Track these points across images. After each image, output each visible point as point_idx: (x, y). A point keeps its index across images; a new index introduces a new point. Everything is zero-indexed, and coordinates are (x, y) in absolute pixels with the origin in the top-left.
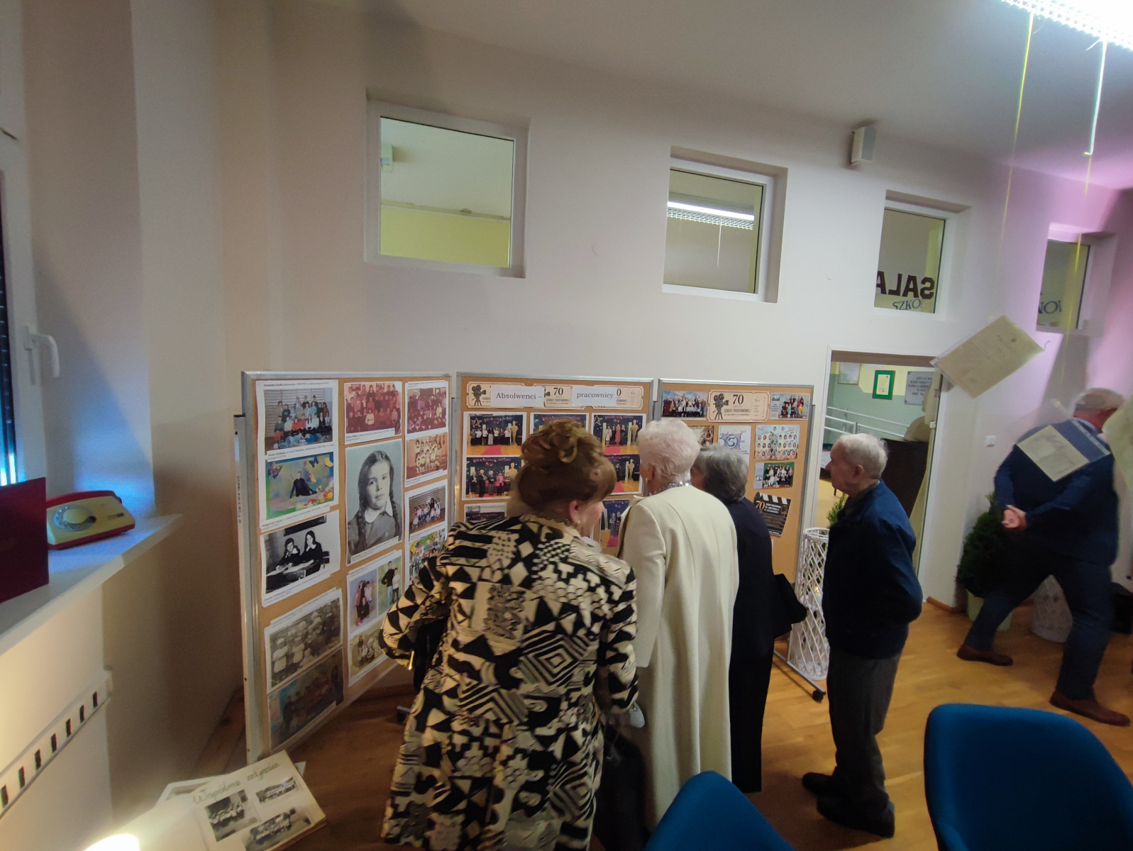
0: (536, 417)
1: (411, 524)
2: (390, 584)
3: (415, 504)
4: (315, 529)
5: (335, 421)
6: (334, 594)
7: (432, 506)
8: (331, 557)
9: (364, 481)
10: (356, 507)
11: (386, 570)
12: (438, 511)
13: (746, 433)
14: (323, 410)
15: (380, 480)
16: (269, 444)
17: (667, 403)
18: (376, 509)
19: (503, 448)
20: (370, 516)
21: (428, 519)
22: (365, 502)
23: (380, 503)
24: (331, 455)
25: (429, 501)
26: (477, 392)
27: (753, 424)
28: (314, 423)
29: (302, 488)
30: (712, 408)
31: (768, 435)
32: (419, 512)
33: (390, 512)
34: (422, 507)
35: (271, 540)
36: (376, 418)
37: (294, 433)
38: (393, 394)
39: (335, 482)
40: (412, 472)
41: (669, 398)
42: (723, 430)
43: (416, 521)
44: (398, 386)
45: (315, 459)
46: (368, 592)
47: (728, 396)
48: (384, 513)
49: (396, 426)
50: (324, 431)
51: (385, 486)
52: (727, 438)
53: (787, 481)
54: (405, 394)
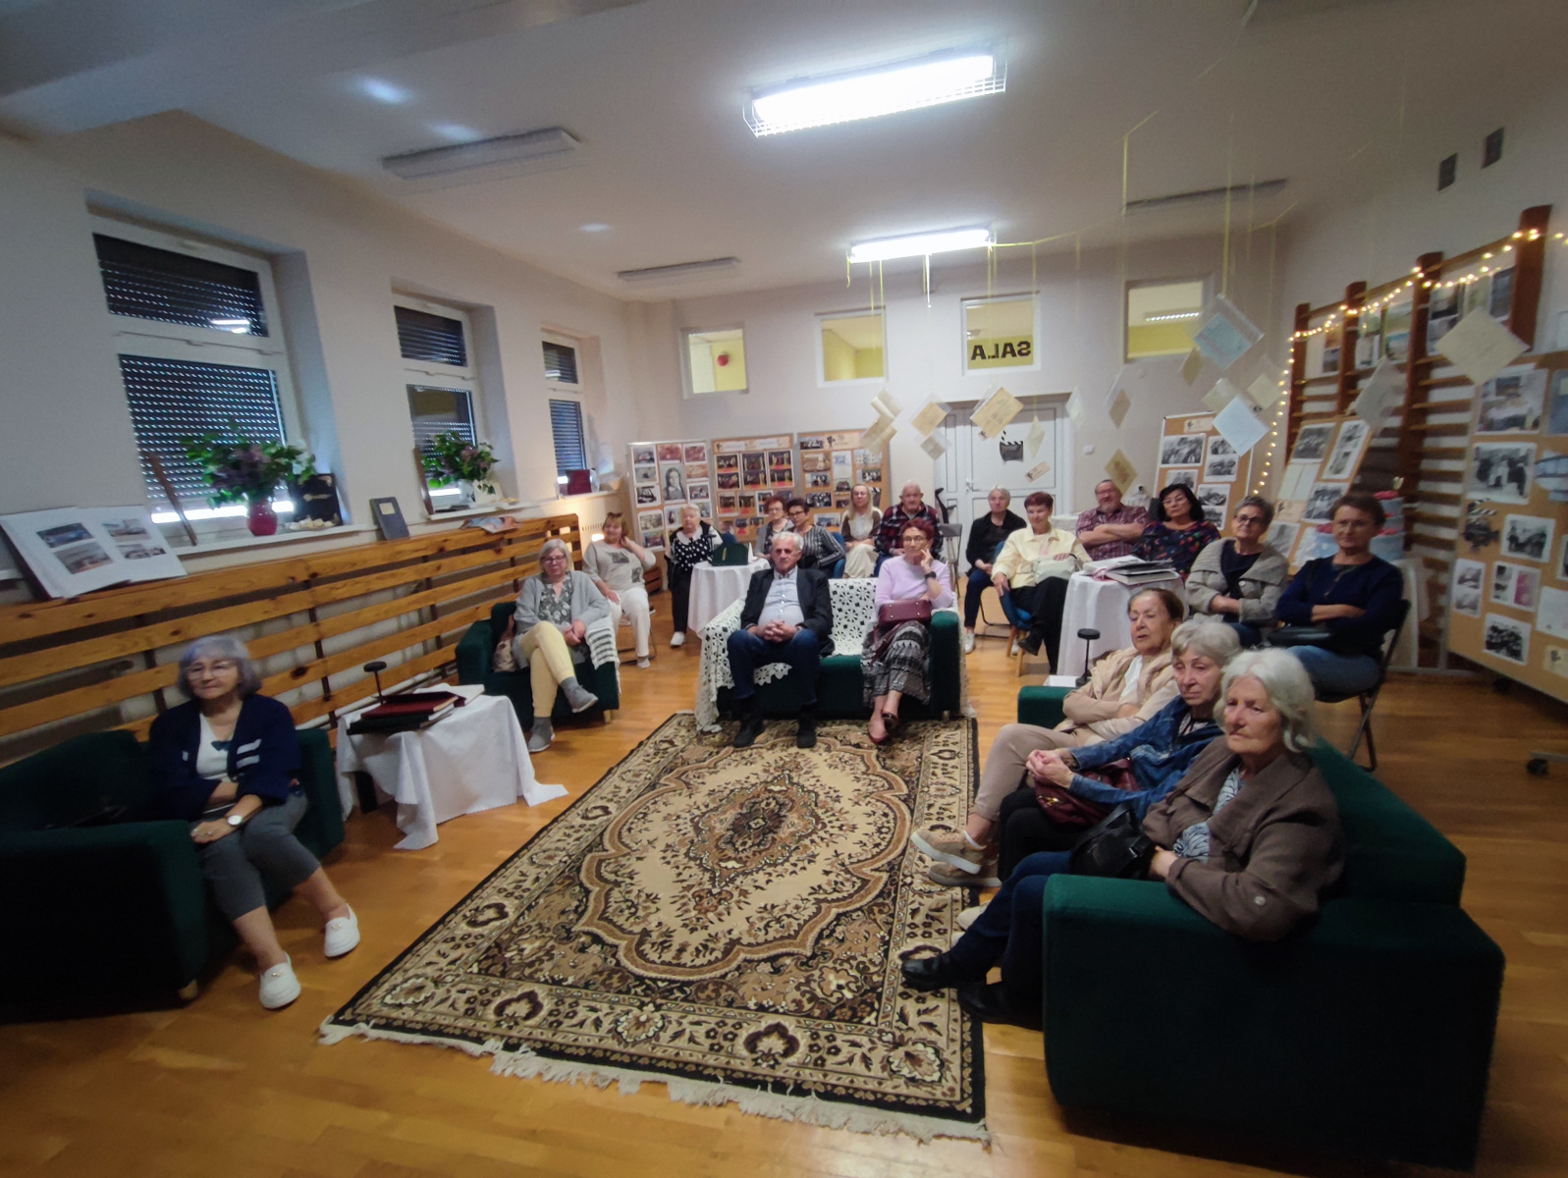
0: (743, 454)
4: (652, 489)
5: (655, 457)
6: (659, 512)
7: (702, 490)
8: (657, 498)
9: (668, 478)
10: (665, 484)
12: (705, 494)
13: (848, 455)
14: (651, 454)
15: (675, 478)
16: (635, 462)
17: (802, 443)
18: (673, 487)
19: (728, 468)
20: (671, 489)
21: (700, 496)
22: (669, 484)
23: (674, 485)
24: (655, 467)
25: (700, 489)
26: (718, 446)
27: (852, 450)
28: (649, 457)
29: (646, 476)
30: (826, 444)
31: (862, 455)
33: (679, 488)
34: (696, 490)
35: (638, 489)
36: (672, 456)
37: (643, 460)
38: (677, 449)
41: (802, 440)
42: (834, 454)
44: (680, 446)
45: (649, 468)
47: (834, 437)
48: (677, 489)
50: (652, 460)
51: (677, 481)
52: (837, 458)
53: (878, 479)
54: (683, 448)
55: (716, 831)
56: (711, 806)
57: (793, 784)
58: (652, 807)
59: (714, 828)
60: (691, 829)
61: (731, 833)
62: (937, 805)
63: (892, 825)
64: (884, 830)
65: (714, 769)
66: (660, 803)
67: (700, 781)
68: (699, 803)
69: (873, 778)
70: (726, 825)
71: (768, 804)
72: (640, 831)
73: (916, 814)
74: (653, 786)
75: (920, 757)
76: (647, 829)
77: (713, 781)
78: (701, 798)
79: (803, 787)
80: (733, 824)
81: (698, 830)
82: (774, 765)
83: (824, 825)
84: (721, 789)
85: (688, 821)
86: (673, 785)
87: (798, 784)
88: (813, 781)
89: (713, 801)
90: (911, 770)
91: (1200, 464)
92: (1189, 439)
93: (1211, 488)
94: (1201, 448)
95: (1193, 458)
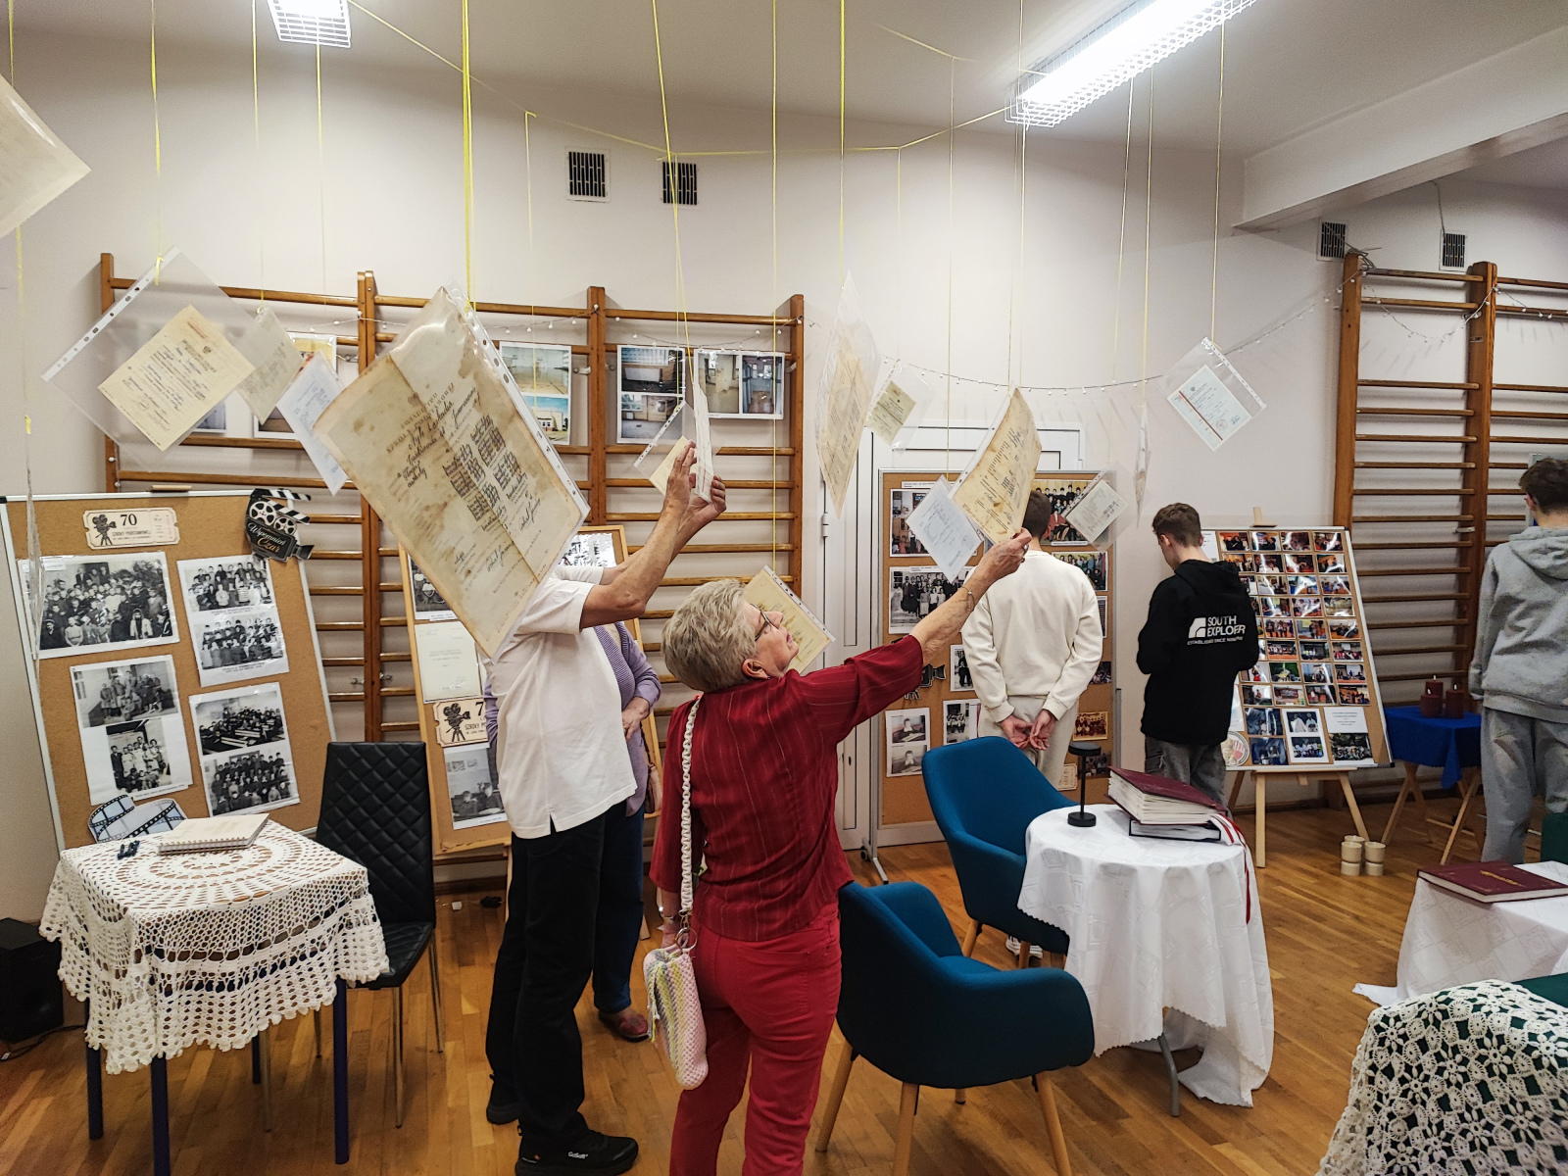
91: (175, 638)
92: (113, 570)
93: (232, 700)
94: (162, 593)
95: (146, 624)
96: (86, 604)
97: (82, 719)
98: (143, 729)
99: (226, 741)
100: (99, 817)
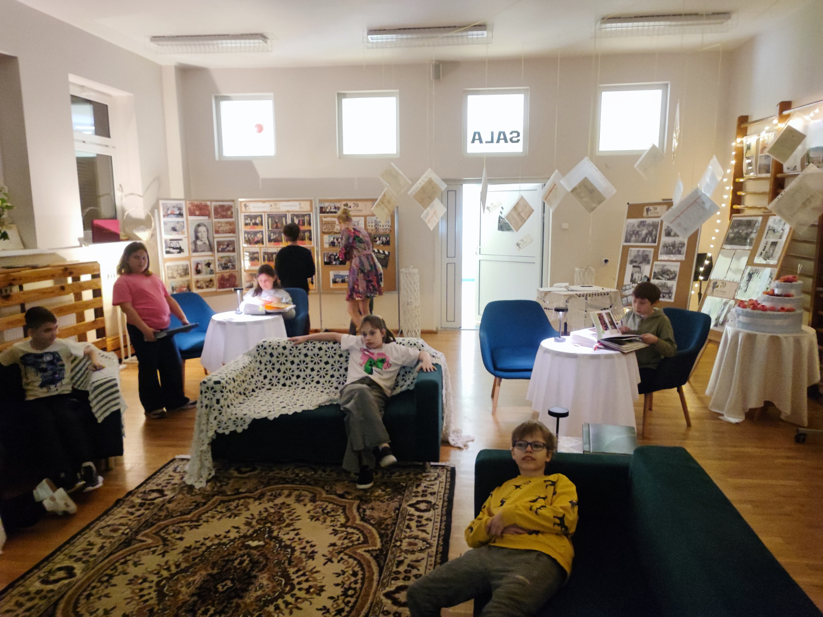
0: (268, 215)
1: (218, 250)
2: (209, 266)
3: (219, 243)
4: (179, 242)
5: (184, 212)
6: (186, 263)
7: (228, 245)
8: (185, 251)
9: (196, 232)
10: (194, 239)
11: (207, 262)
12: (231, 249)
13: (362, 221)
14: (180, 209)
15: (203, 233)
16: (164, 216)
17: (321, 208)
18: (201, 241)
19: (256, 226)
20: (199, 243)
21: (226, 250)
22: (197, 238)
23: (203, 239)
24: (183, 222)
25: (226, 243)
26: (246, 206)
27: (365, 217)
28: (177, 212)
29: (174, 229)
31: (373, 221)
32: (221, 247)
33: (207, 242)
34: (223, 245)
35: (166, 241)
36: (200, 213)
37: (171, 214)
38: (206, 206)
39: (185, 230)
40: (217, 232)
41: (322, 206)
43: (220, 249)
44: (209, 203)
45: (178, 222)
46: (200, 267)
47: (350, 204)
48: (205, 243)
49: (209, 215)
50: (181, 215)
51: (205, 235)
53: (387, 243)
54: (212, 205)
55: (181, 597)
56: (183, 565)
57: (271, 538)
58: (120, 568)
59: (179, 592)
60: (154, 595)
61: (195, 598)
62: (407, 562)
63: (358, 586)
64: (350, 592)
65: (195, 524)
66: (130, 563)
67: (178, 536)
68: (171, 563)
69: (350, 530)
70: (192, 589)
71: (241, 562)
72: (99, 598)
73: (385, 573)
74: (127, 543)
75: (398, 509)
76: (107, 596)
77: (191, 537)
78: (173, 557)
79: (281, 541)
80: (200, 588)
81: (161, 595)
82: (257, 517)
83: (293, 588)
84: (198, 545)
85: (153, 584)
86: (150, 541)
87: (276, 538)
88: (292, 535)
89: (186, 560)
90: (386, 522)
91: (656, 244)
92: (647, 223)
93: (665, 265)
94: (657, 231)
95: (650, 239)
96: (637, 232)
97: (628, 262)
98: (640, 268)
99: (660, 277)
100: (624, 288)
